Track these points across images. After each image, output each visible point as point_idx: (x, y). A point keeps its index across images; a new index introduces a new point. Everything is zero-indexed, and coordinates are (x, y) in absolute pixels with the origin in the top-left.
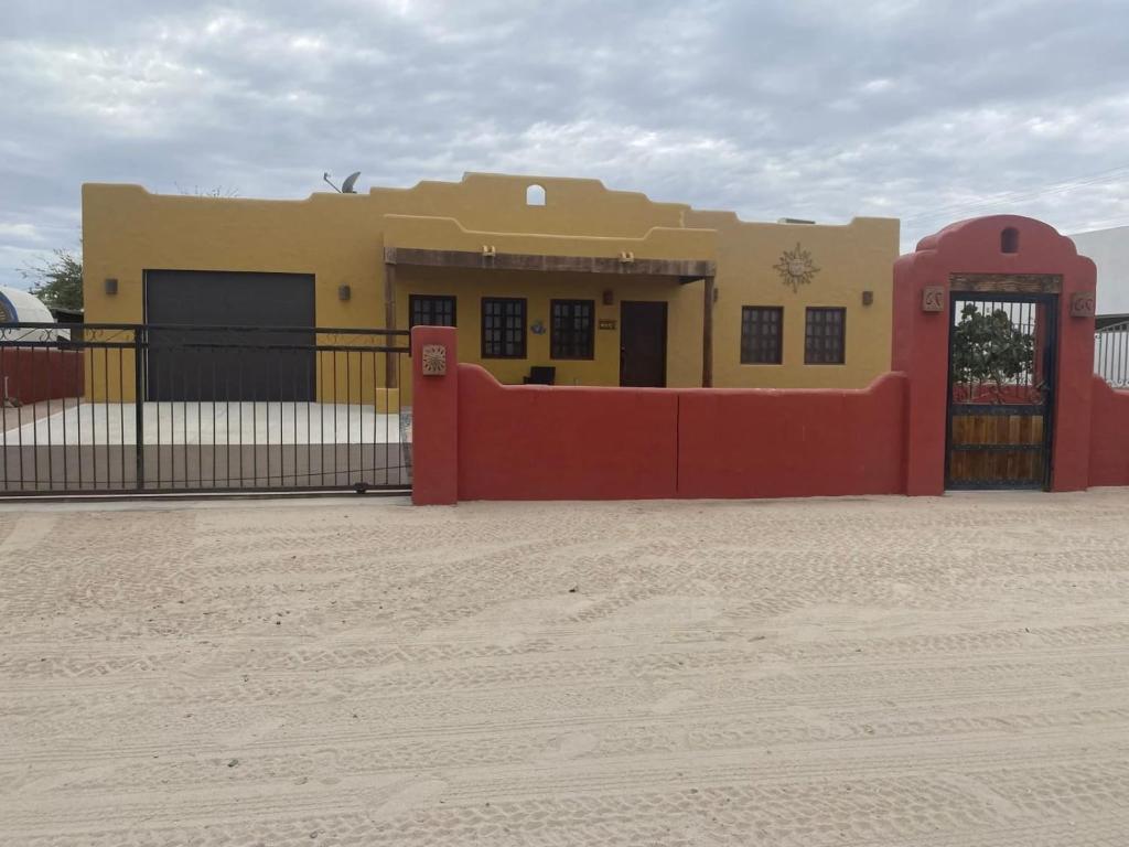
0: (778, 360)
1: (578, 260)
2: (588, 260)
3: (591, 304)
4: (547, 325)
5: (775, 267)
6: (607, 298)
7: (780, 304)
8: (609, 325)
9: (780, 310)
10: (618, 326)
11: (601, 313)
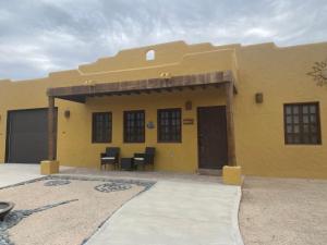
0: (319, 142)
1: (138, 82)
2: (145, 81)
3: (179, 110)
4: (155, 124)
5: (309, 74)
6: (189, 106)
7: (316, 100)
8: (190, 122)
9: (317, 104)
10: (196, 122)
11: (185, 115)
